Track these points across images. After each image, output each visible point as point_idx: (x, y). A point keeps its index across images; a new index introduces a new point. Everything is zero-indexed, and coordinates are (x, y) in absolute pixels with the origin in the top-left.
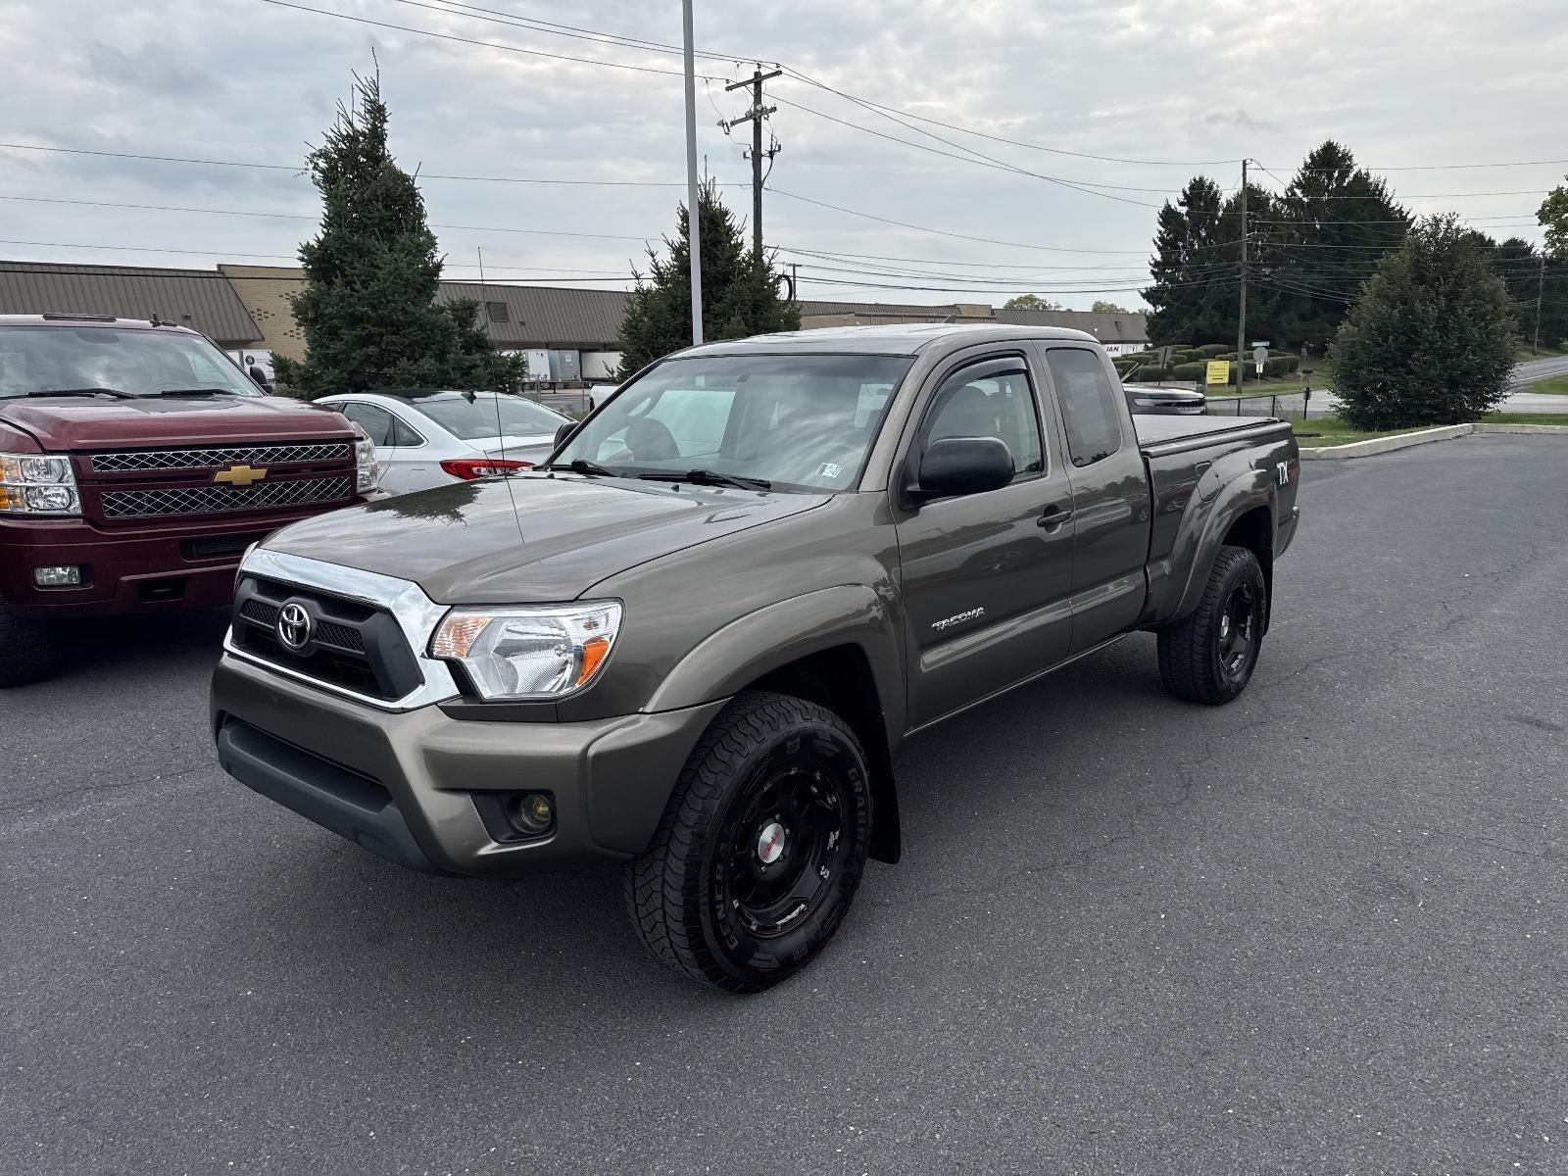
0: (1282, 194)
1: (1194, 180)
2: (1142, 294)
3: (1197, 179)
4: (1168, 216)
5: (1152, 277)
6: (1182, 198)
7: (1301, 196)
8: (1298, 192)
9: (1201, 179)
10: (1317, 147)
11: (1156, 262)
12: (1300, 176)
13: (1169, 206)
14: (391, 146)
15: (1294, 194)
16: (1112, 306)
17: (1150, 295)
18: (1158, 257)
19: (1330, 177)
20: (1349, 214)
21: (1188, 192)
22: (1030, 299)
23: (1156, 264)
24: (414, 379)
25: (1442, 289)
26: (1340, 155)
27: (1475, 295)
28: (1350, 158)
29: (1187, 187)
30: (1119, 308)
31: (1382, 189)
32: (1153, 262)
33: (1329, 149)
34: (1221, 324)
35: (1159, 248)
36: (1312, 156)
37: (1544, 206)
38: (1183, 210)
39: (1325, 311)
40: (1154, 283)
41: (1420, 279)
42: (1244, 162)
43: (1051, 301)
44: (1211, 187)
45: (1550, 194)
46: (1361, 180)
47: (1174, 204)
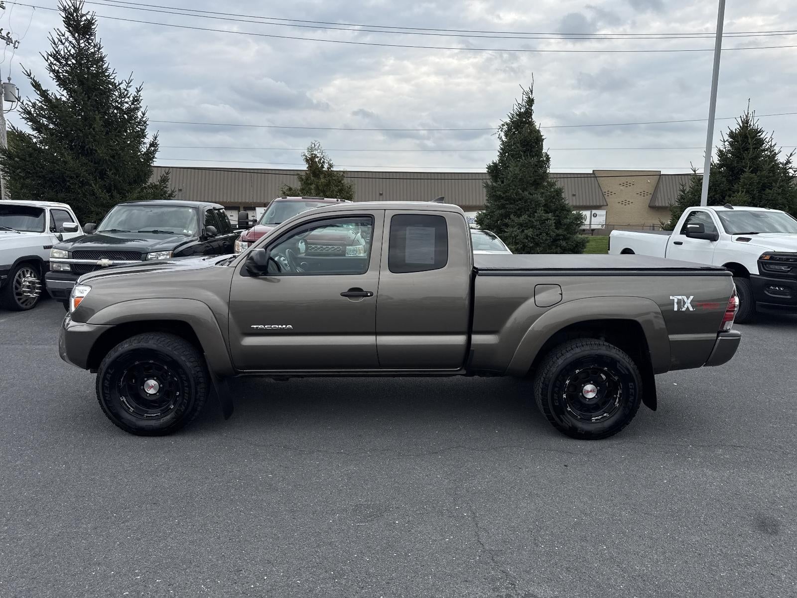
14: (534, 117)
24: (516, 225)
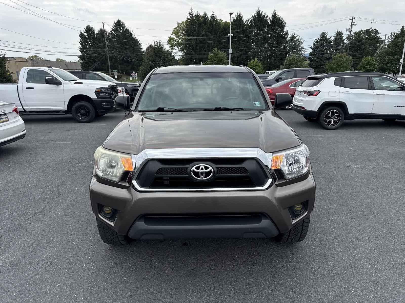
0: (110, 32)
1: (87, 26)
2: (78, 57)
3: (88, 26)
4: (82, 35)
5: (80, 52)
6: (85, 31)
7: (114, 33)
8: (113, 32)
9: (89, 26)
10: (116, 21)
11: (81, 48)
12: (113, 28)
13: (82, 33)
15: (112, 32)
16: (62, 60)
17: (80, 57)
18: (81, 46)
19: (120, 29)
20: (126, 38)
21: (86, 29)
22: (36, 56)
23: (81, 49)
25: (161, 59)
26: (122, 23)
27: (168, 60)
28: (124, 24)
29: (86, 28)
30: (64, 60)
31: (132, 33)
32: (80, 48)
33: (119, 21)
34: (102, 66)
35: (81, 44)
36: (115, 23)
37: (168, 40)
38: (86, 34)
39: (125, 63)
40: (81, 54)
41: (156, 56)
42: (103, 23)
43: (43, 57)
44: (92, 28)
45: (169, 38)
46: (127, 30)
47: (83, 32)
